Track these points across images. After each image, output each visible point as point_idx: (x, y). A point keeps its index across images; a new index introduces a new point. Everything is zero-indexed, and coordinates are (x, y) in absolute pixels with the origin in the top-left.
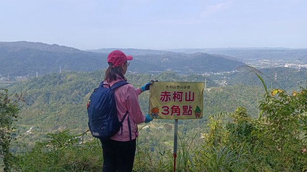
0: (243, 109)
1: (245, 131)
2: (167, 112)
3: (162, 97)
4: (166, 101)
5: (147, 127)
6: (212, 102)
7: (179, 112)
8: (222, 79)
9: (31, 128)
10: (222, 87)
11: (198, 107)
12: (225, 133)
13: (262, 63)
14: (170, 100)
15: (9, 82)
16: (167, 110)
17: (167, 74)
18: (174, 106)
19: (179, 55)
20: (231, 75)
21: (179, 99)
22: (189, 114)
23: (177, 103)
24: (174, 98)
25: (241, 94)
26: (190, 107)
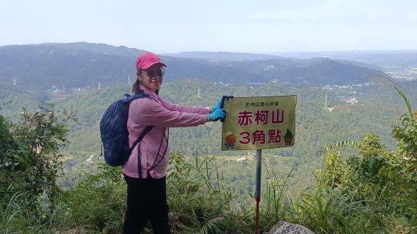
0: (376, 138)
1: (373, 169)
2: (247, 140)
3: (240, 120)
4: (245, 125)
5: (244, 158)
6: (334, 127)
7: (264, 140)
8: (351, 95)
9: (92, 156)
10: (350, 106)
11: (288, 131)
12: (346, 171)
13: (411, 72)
14: (251, 123)
15: (65, 96)
16: (247, 138)
17: (272, 87)
18: (257, 131)
19: (289, 61)
20: (364, 89)
21: (264, 120)
22: (276, 141)
23: (260, 127)
24: (257, 119)
25: (377, 117)
26: (279, 132)
